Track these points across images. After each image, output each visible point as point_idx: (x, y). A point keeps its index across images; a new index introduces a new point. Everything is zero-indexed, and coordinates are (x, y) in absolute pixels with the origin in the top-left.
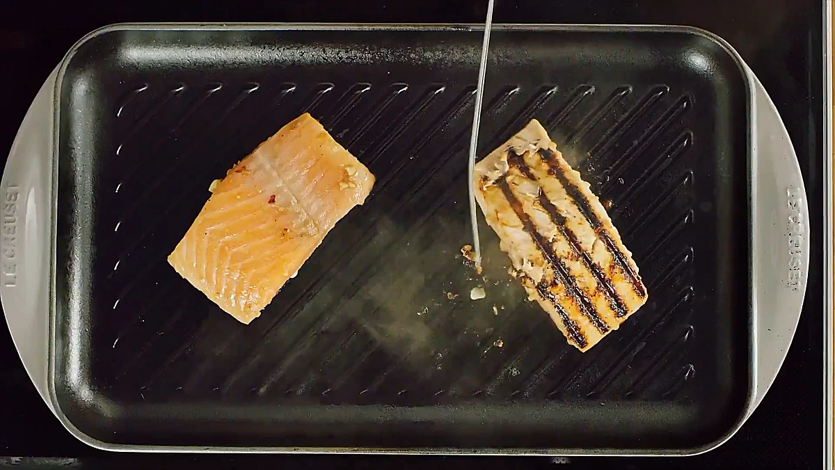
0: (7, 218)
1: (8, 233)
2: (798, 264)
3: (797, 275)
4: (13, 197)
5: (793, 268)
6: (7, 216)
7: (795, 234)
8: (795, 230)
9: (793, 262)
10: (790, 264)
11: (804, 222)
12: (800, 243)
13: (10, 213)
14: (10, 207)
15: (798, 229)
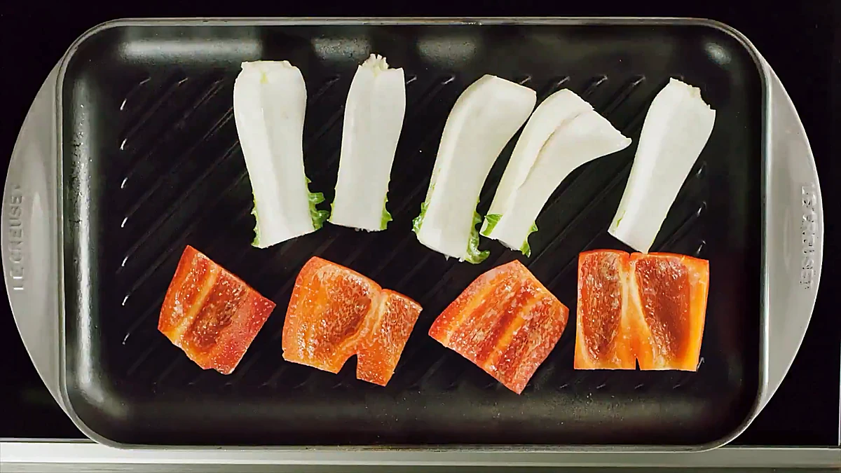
0: (12, 221)
1: (14, 236)
2: (811, 263)
3: (810, 275)
4: (18, 199)
5: (805, 267)
6: (12, 219)
7: (809, 234)
8: (808, 229)
9: (806, 261)
10: (803, 263)
11: (818, 221)
12: (814, 242)
13: (15, 216)
14: (15, 210)
15: (811, 228)
